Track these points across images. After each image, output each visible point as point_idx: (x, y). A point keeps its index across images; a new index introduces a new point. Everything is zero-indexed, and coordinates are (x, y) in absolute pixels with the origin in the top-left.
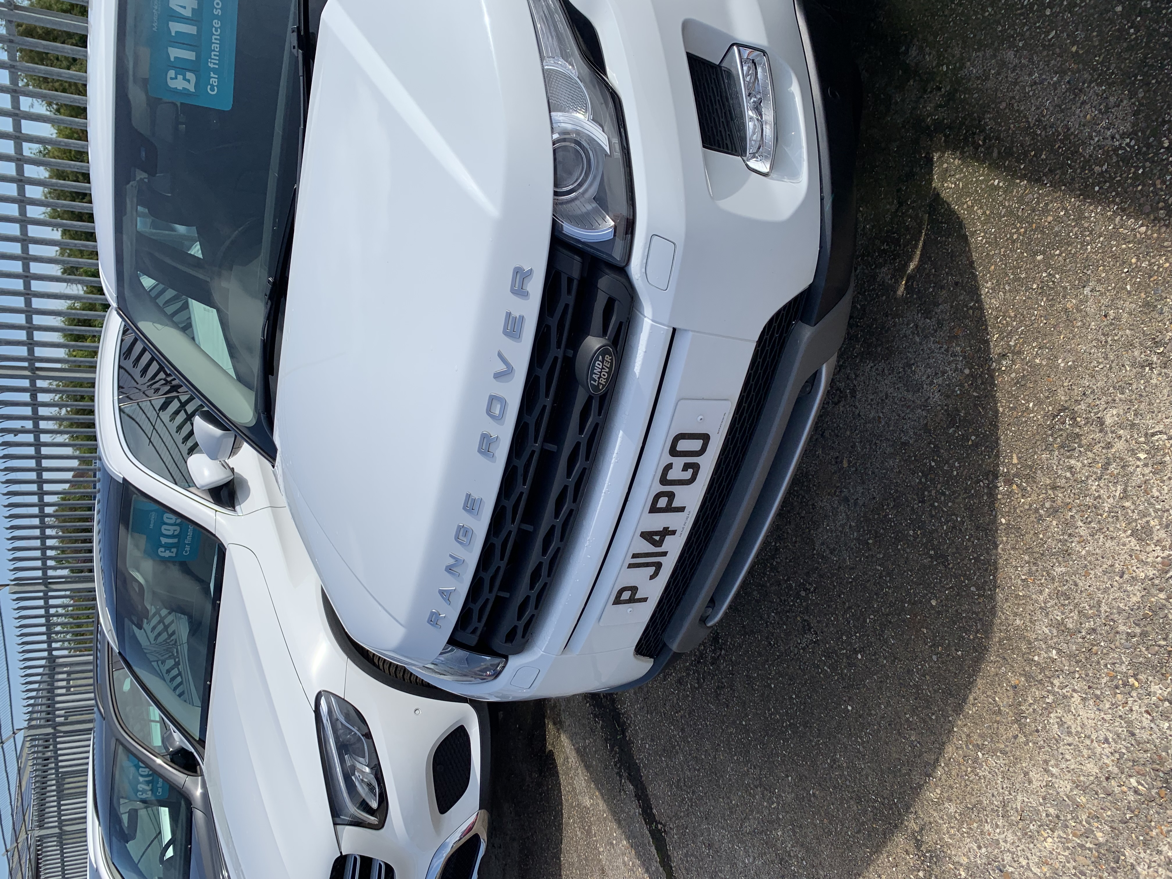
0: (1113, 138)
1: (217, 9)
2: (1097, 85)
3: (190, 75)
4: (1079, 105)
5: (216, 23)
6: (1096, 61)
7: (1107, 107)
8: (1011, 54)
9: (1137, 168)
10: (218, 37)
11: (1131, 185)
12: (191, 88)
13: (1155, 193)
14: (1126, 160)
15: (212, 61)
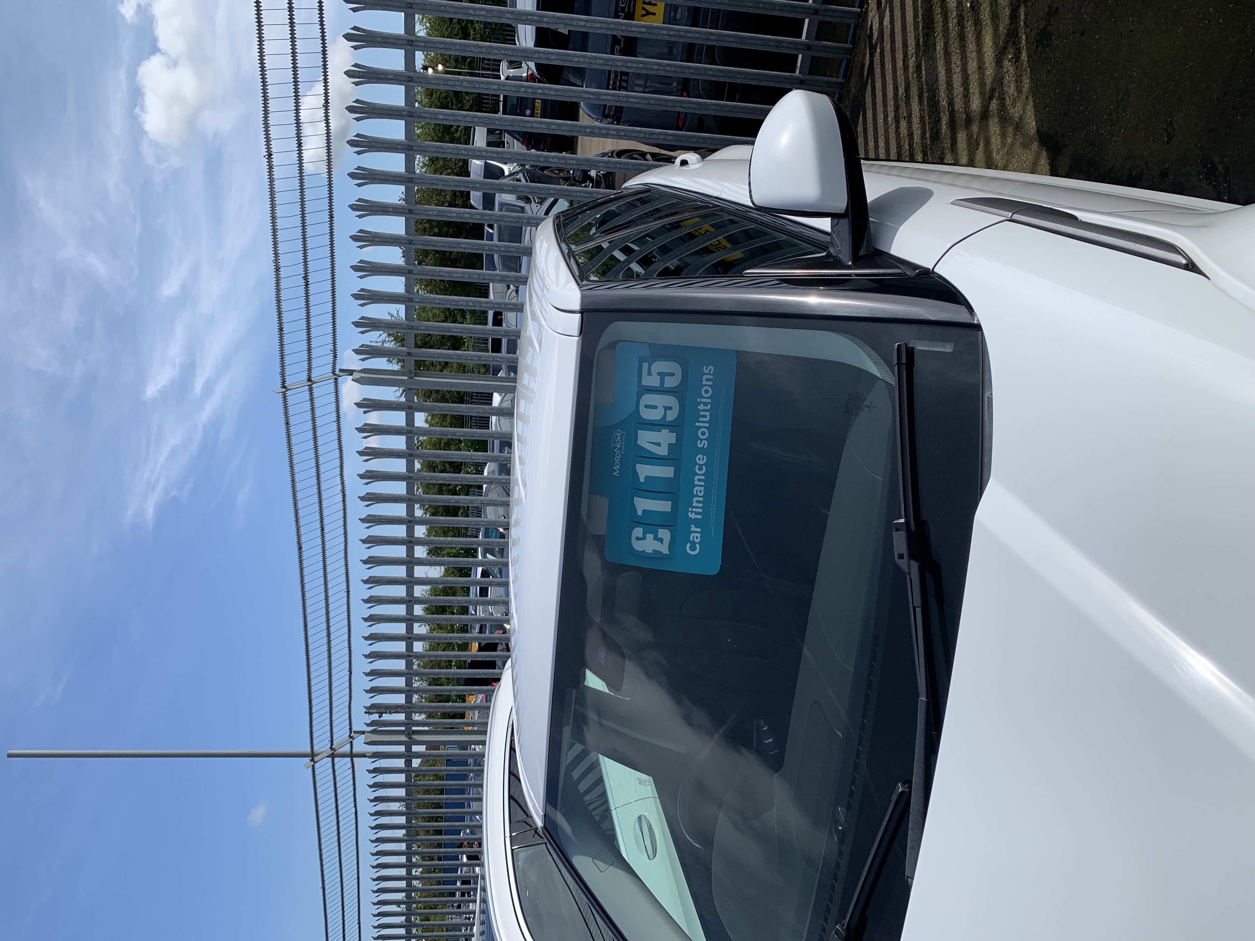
1: (702, 440)
3: (664, 534)
5: (701, 459)
10: (703, 477)
12: (666, 552)
15: (694, 510)
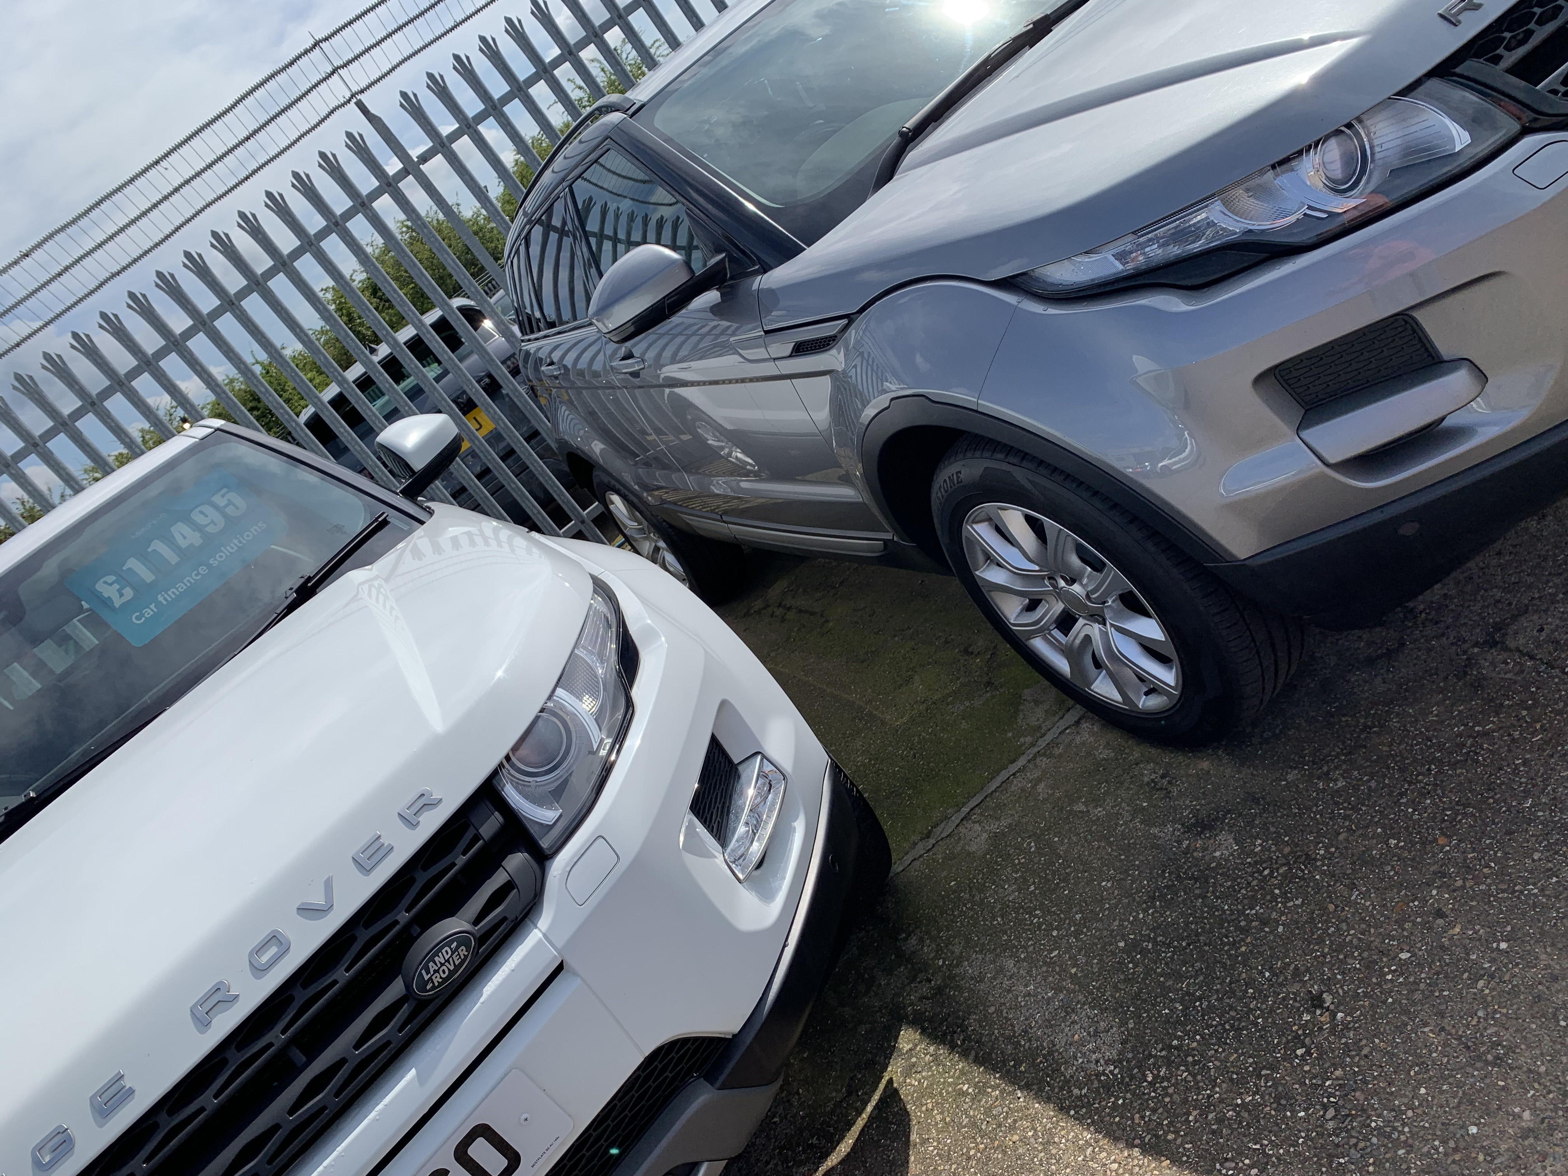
0: (1097, 1061)
2: (1091, 1008)
3: (129, 593)
4: (1068, 1023)
6: (1093, 986)
7: (1096, 1032)
8: (1010, 963)
9: (1117, 1099)
11: (1109, 1115)
13: (1133, 1129)
14: (1107, 1088)
15: (166, 595)
